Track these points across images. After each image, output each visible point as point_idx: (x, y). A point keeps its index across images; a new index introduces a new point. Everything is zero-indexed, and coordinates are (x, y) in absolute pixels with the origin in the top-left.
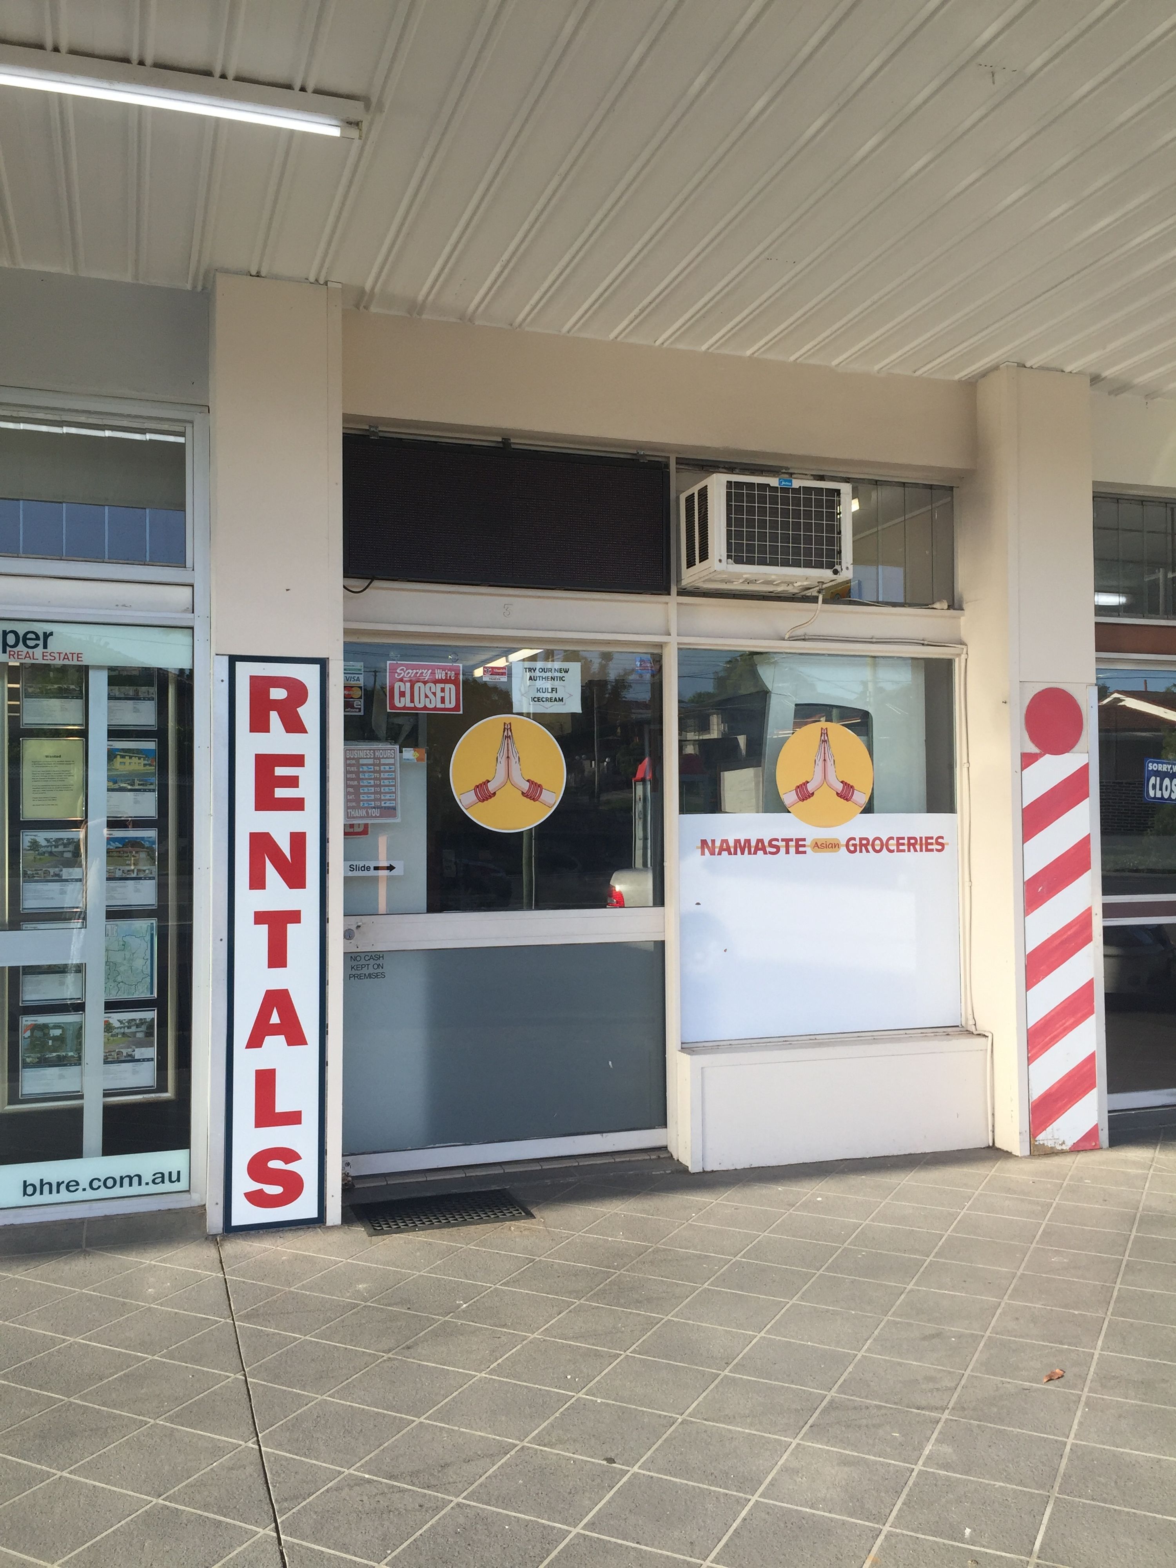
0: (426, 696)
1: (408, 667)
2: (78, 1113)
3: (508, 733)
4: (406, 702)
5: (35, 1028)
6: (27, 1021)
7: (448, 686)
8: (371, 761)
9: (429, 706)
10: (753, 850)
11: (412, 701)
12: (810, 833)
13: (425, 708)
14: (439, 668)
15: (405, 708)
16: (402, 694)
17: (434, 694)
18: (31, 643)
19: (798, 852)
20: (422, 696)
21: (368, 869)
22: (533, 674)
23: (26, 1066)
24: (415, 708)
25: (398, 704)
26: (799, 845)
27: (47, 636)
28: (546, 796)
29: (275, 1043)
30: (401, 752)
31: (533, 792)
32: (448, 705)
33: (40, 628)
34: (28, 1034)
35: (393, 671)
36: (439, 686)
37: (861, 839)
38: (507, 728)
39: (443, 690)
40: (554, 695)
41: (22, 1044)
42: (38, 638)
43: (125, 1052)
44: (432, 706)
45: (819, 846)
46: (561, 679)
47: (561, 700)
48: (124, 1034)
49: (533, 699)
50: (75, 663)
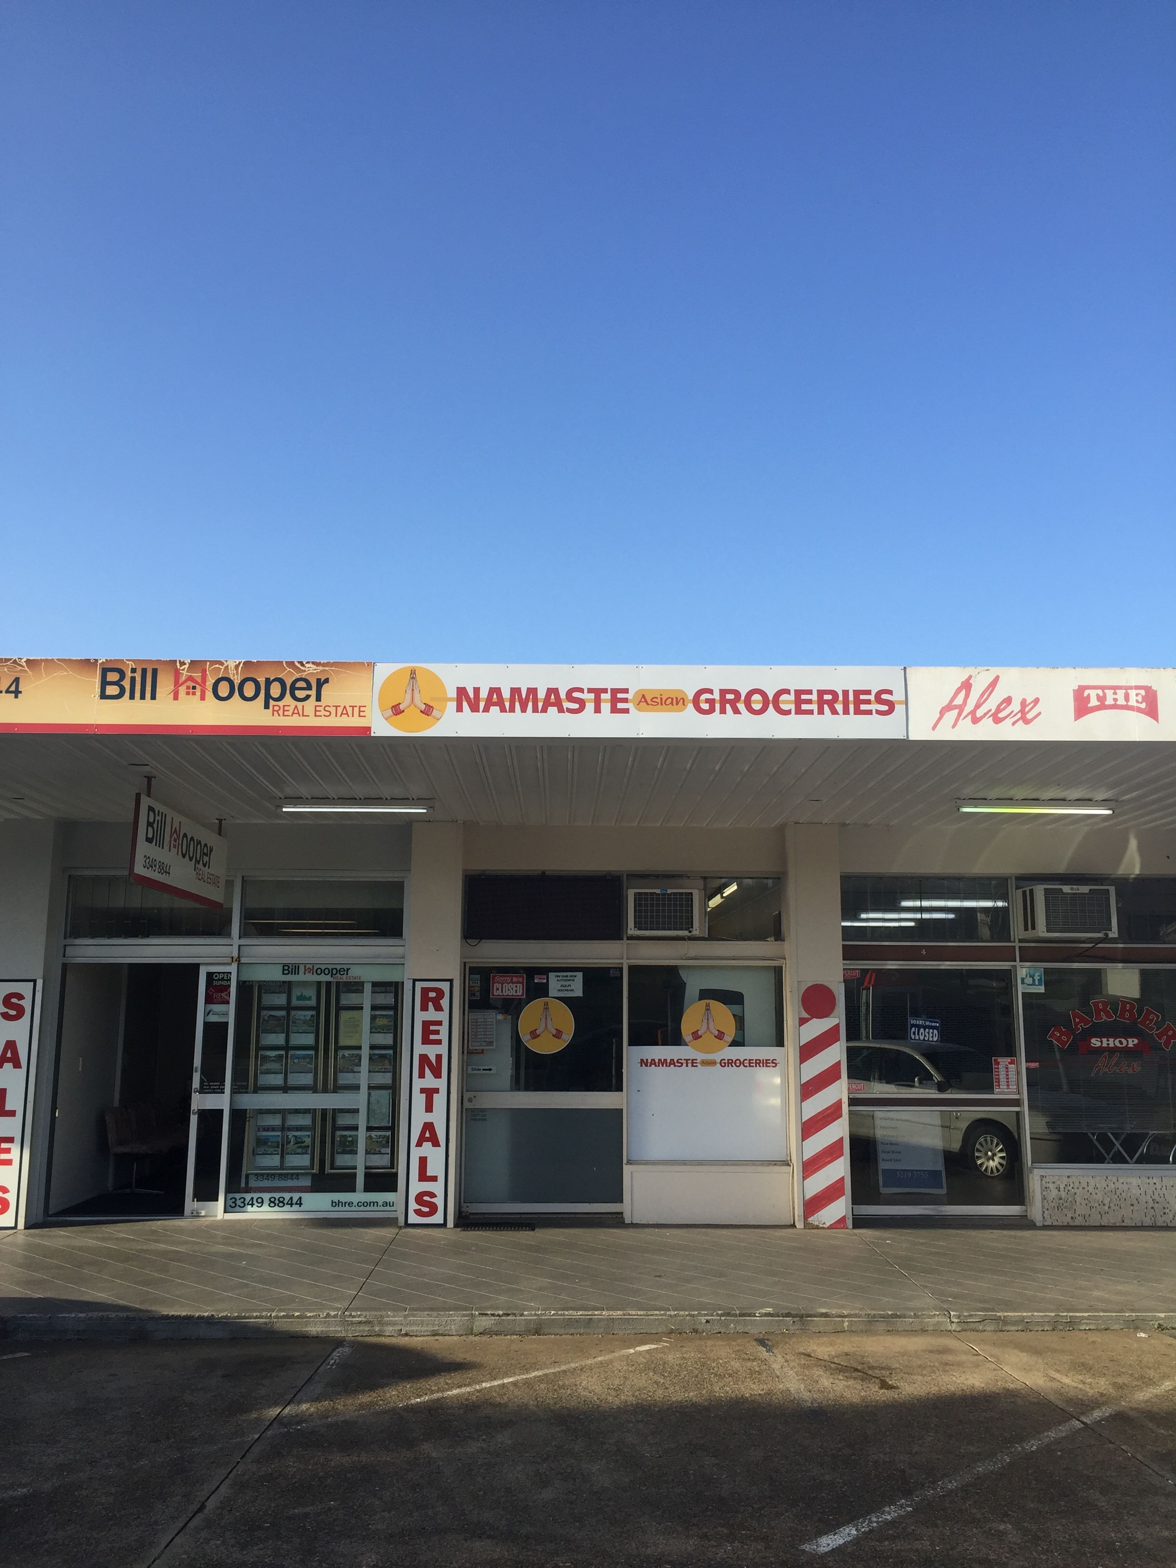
0: (509, 990)
1: (501, 976)
2: (355, 1175)
3: (546, 1007)
4: (499, 992)
5: (341, 1136)
6: (338, 1133)
7: (518, 985)
8: (482, 1020)
9: (509, 994)
10: (668, 1065)
11: (502, 992)
12: (700, 1056)
13: (508, 995)
14: (514, 976)
15: (498, 995)
16: (498, 989)
17: (512, 989)
18: (342, 973)
19: (693, 1066)
20: (507, 989)
21: (480, 1070)
22: (559, 978)
23: (338, 1153)
24: (503, 995)
25: (495, 994)
26: (693, 1063)
27: (348, 970)
28: (564, 1036)
29: (427, 1145)
30: (496, 1015)
31: (558, 1035)
32: (518, 994)
33: (345, 967)
34: (339, 1139)
35: (494, 977)
36: (515, 985)
37: (728, 1060)
38: (546, 1004)
39: (516, 987)
40: (569, 988)
41: (337, 1143)
42: (344, 971)
43: (377, 1149)
44: (511, 994)
45: (706, 1063)
46: (573, 980)
47: (573, 990)
48: (377, 1141)
49: (559, 990)
50: (358, 980)
